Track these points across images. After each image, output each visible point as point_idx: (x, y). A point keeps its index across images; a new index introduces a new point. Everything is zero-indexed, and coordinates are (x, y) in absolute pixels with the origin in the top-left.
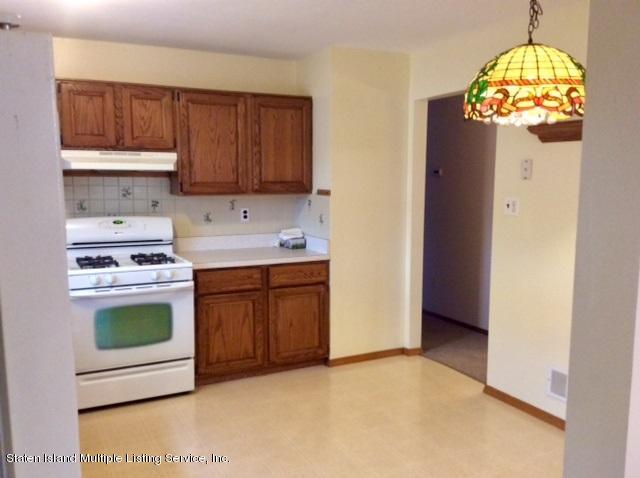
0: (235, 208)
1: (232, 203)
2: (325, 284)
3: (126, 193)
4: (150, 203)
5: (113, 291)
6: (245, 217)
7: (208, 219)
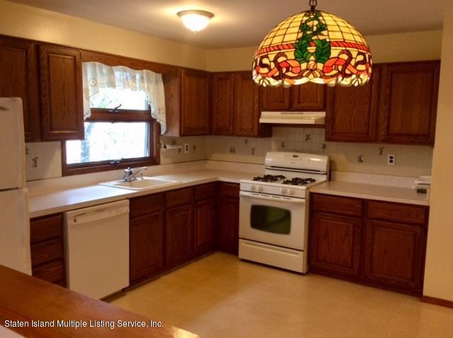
0: (383, 153)
1: (381, 150)
2: (424, 227)
3: (308, 138)
4: (321, 146)
5: (260, 196)
6: (391, 161)
7: (360, 160)
